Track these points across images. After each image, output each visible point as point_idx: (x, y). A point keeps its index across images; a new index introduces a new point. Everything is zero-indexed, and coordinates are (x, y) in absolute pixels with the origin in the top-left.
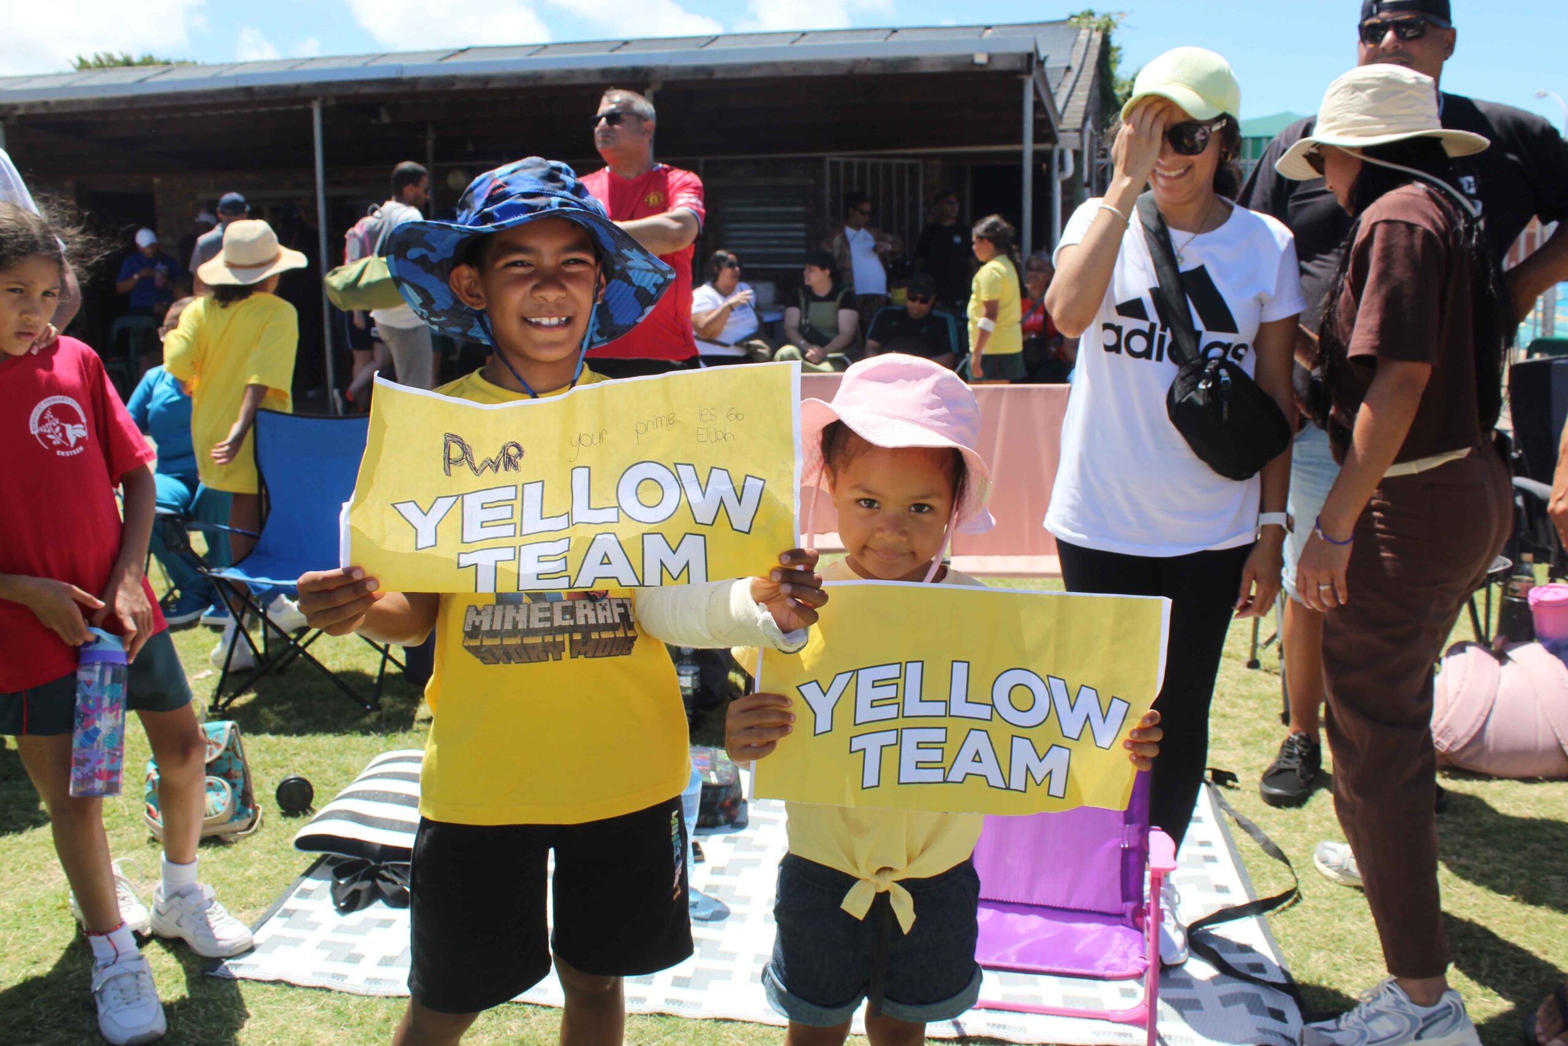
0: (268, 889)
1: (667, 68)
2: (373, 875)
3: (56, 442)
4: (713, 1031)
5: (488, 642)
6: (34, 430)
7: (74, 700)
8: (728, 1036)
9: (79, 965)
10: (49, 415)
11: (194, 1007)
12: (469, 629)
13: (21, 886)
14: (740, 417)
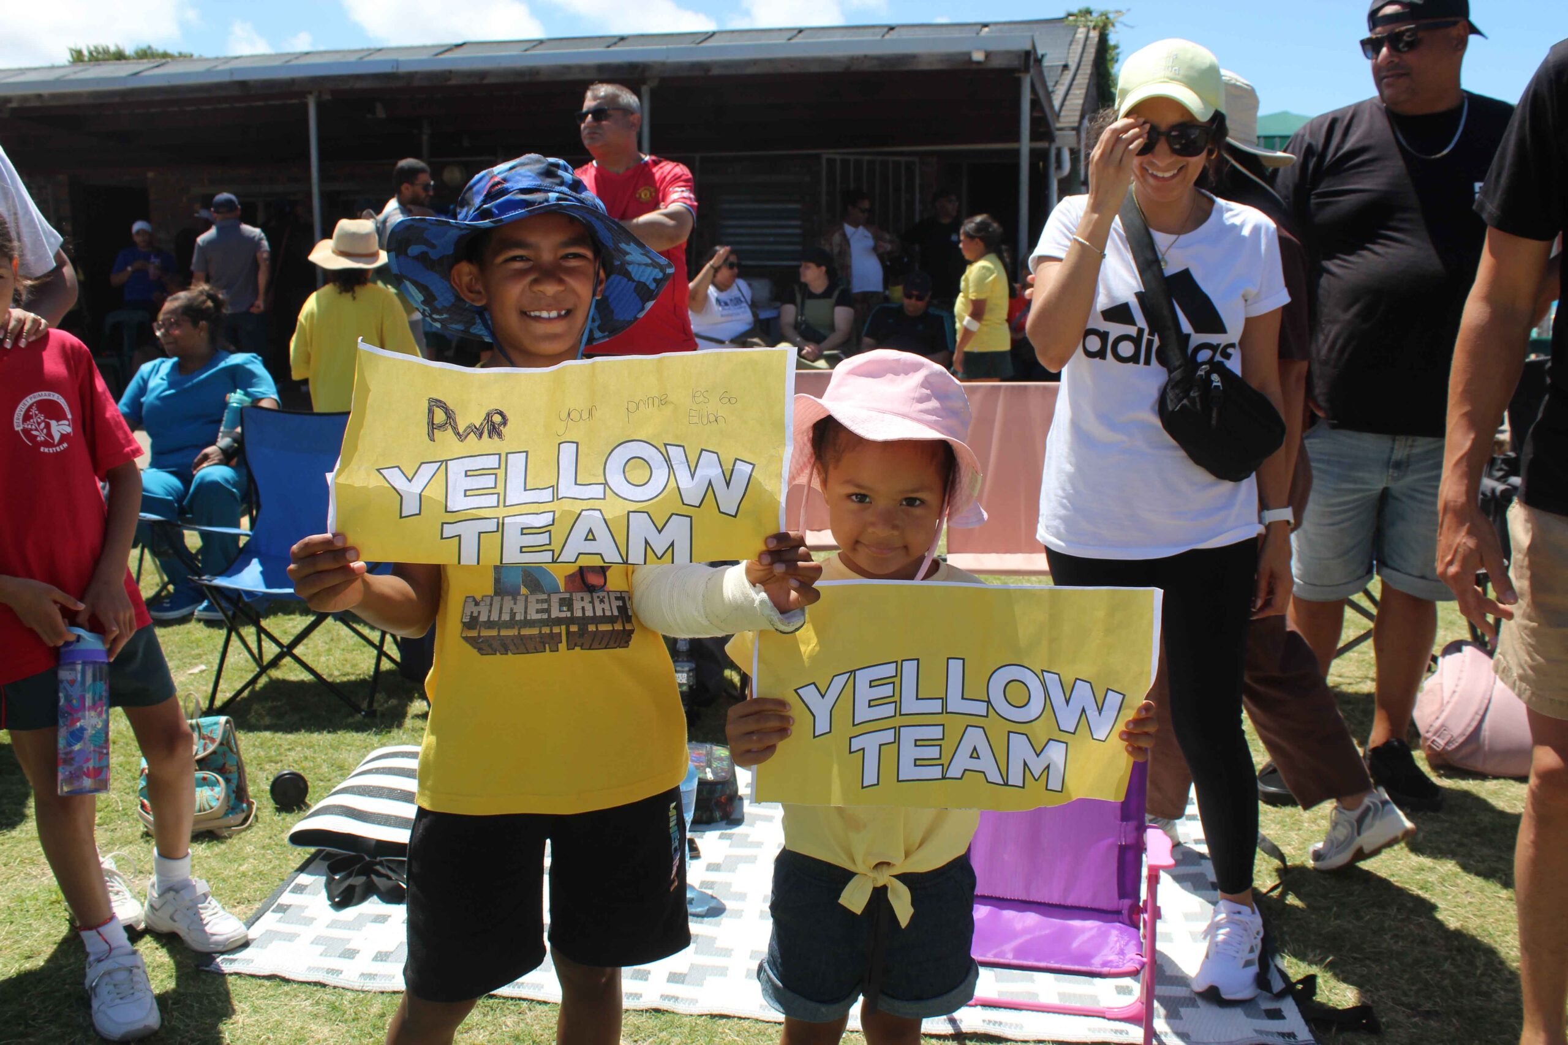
0: (262, 884)
1: (663, 64)
2: (368, 870)
3: (40, 439)
4: (709, 1027)
5: (485, 633)
6: (18, 425)
7: (57, 700)
8: (724, 1032)
9: (72, 960)
10: (34, 411)
11: (188, 1002)
12: (466, 620)
14: (733, 401)
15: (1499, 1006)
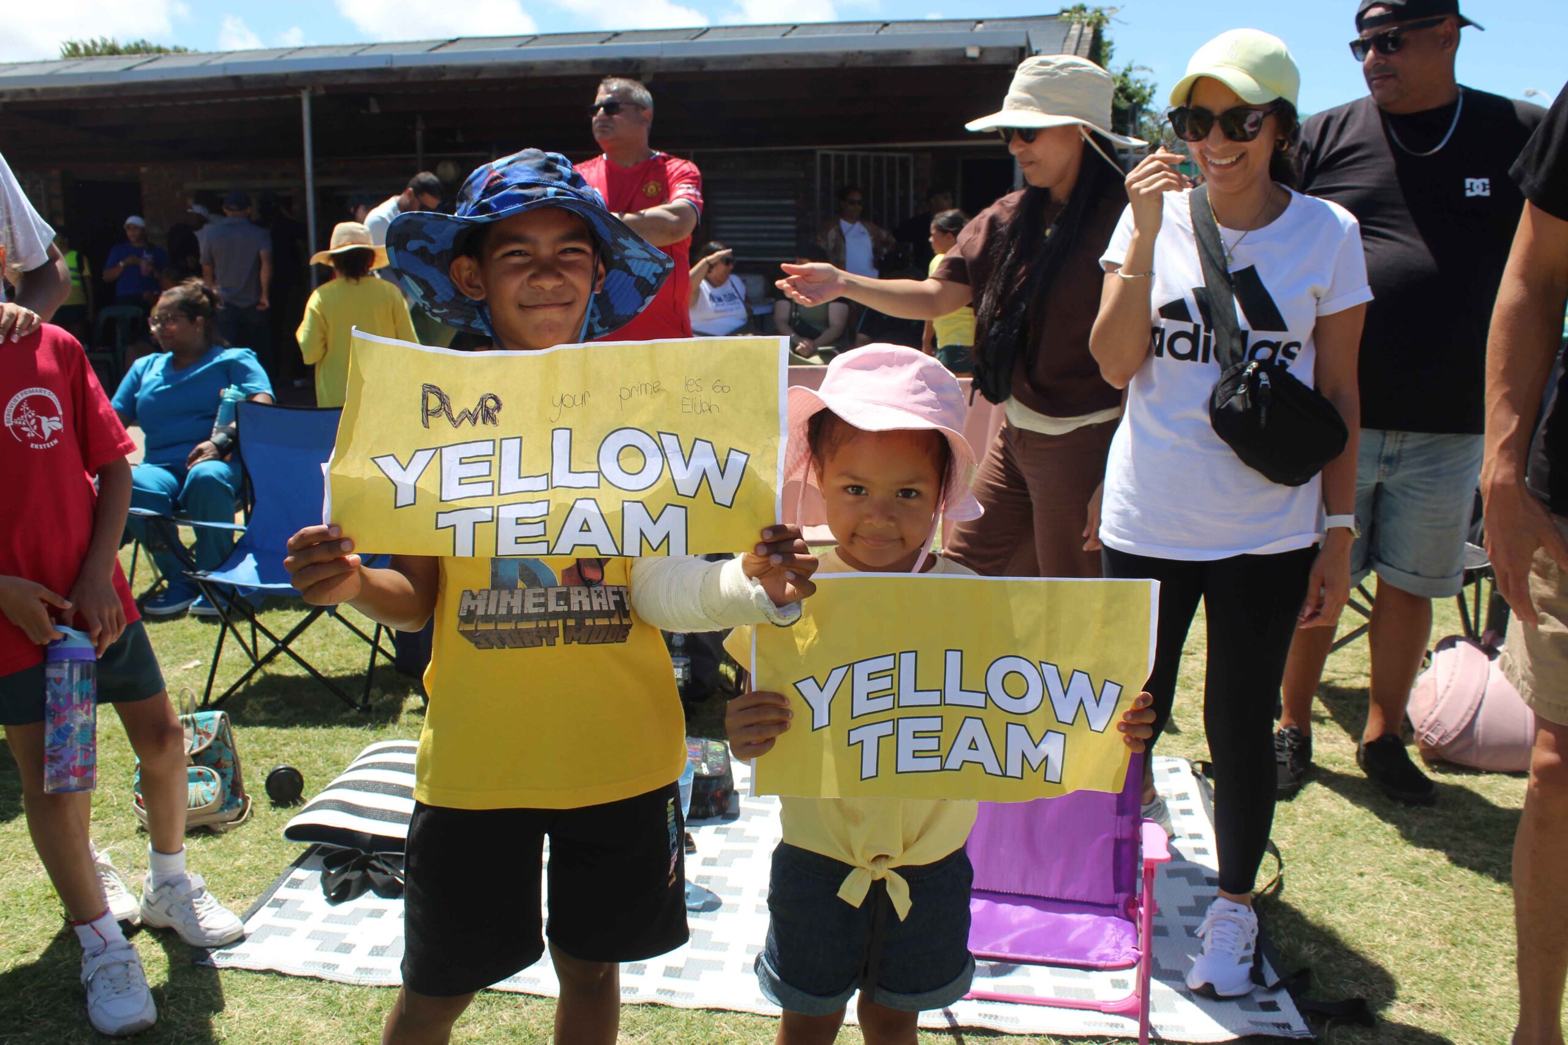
0: (258, 879)
1: (658, 60)
2: (364, 865)
3: (31, 435)
4: (705, 1021)
5: (482, 627)
6: (9, 421)
7: (44, 698)
8: (721, 1026)
9: (68, 955)
10: (25, 407)
11: (184, 996)
12: (464, 614)
13: (10, 875)
14: (726, 389)
15: (1494, 1000)
